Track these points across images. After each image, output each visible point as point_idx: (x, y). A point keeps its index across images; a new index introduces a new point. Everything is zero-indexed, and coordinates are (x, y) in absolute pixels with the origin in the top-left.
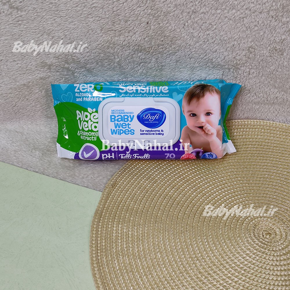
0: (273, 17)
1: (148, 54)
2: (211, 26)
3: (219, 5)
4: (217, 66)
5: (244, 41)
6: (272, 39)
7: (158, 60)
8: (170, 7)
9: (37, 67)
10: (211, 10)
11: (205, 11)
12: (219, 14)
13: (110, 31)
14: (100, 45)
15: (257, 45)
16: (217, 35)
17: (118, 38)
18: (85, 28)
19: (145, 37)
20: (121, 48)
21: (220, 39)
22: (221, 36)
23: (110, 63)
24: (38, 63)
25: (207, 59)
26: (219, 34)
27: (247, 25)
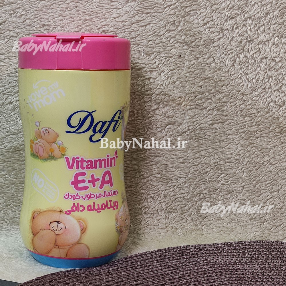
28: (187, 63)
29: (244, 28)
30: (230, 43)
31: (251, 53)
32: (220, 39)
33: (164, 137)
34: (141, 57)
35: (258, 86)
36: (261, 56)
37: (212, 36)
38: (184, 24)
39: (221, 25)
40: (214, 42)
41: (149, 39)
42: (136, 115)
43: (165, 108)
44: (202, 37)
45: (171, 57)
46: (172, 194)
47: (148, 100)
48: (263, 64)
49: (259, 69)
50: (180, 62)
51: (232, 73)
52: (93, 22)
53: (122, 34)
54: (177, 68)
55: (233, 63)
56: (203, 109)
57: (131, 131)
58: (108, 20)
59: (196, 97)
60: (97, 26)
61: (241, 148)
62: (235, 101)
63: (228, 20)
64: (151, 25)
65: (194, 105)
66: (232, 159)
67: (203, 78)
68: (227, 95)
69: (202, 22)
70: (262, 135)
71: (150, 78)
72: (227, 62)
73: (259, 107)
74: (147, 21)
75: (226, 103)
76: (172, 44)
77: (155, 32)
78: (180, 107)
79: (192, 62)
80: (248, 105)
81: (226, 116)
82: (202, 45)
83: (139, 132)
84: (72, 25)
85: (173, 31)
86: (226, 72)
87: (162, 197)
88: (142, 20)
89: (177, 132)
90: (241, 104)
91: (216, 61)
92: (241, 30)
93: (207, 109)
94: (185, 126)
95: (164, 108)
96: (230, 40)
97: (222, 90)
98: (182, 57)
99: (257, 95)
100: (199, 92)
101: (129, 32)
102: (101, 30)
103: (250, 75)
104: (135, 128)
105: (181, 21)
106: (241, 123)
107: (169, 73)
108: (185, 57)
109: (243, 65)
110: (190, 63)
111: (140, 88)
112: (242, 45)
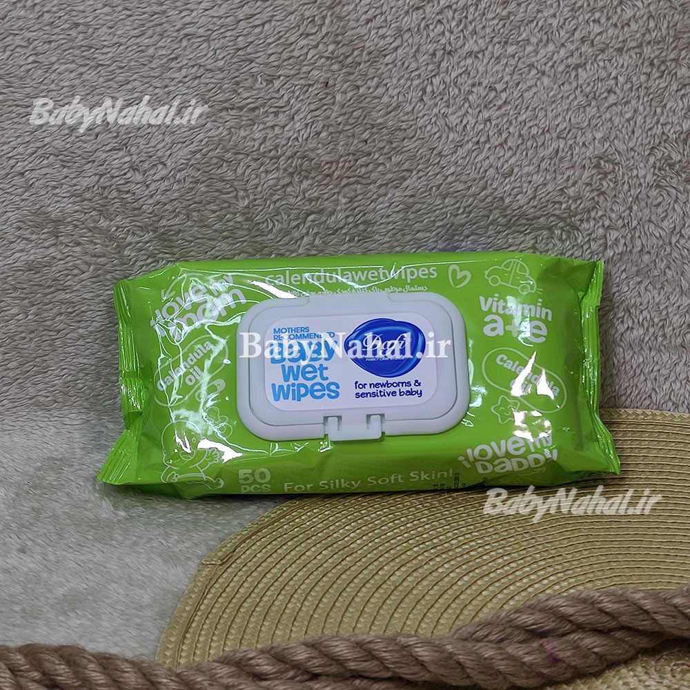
0: (652, 64)
1: (327, 185)
2: (493, 94)
3: (511, 30)
4: (517, 220)
5: (583, 139)
6: (658, 130)
7: (356, 204)
8: (383, 37)
9: (19, 228)
10: (490, 47)
11: (476, 49)
12: (513, 56)
13: (227, 109)
14: (198, 156)
15: (619, 153)
16: (511, 124)
17: (247, 133)
18: (160, 101)
19: (319, 129)
20: (254, 165)
21: (520, 135)
22: (523, 124)
23: (223, 212)
24: (25, 216)
25: (489, 200)
26: (516, 118)
27: (588, 89)
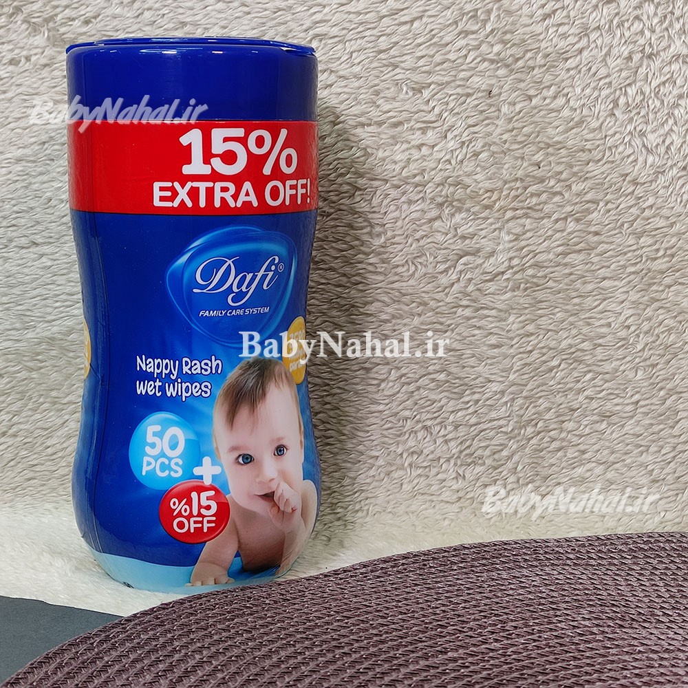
28: (505, 109)
29: (636, 25)
30: (604, 60)
31: (654, 84)
32: (581, 51)
33: (453, 284)
34: (402, 96)
35: (670, 163)
36: (675, 92)
37: (562, 44)
38: (499, 16)
39: (583, 18)
40: (567, 59)
41: (420, 54)
42: (389, 234)
43: (457, 215)
44: (539, 48)
45: (468, 95)
46: (473, 420)
47: (416, 198)
48: (682, 111)
49: (671, 122)
50: (491, 106)
51: (610, 132)
52: (294, 14)
53: (359, 41)
54: (483, 121)
55: (613, 108)
56: (543, 218)
57: (379, 270)
58: (327, 10)
59: (526, 188)
60: (302, 25)
61: (630, 312)
62: (618, 199)
63: (600, 5)
64: (425, 20)
65: (523, 208)
66: (609, 338)
67: (542, 145)
68: (598, 184)
69: (540, 12)
70: (680, 281)
71: (423, 145)
72: (598, 107)
73: (673, 213)
74: (414, 12)
75: (596, 202)
76: (472, 65)
77: (434, 36)
78: (490, 214)
79: (518, 107)
80: (648, 207)
81: (597, 234)
82: (541, 66)
83: (396, 274)
84: (247, 22)
85: (473, 33)
86: (595, 130)
87: (450, 428)
88: (403, 10)
89: (483, 274)
90: (631, 207)
91: (572, 103)
92: (629, 28)
93: (553, 219)
94: (502, 257)
95: (453, 215)
96: (604, 52)
97: (587, 172)
98: (495, 96)
99: (667, 184)
100: (533, 177)
101: (373, 38)
102: (311, 32)
103: (651, 137)
104: (388, 263)
105: (492, 9)
106: (630, 251)
107: (466, 134)
108: (501, 94)
109: (634, 112)
110: (512, 109)
111: (398, 167)
112: (632, 65)
